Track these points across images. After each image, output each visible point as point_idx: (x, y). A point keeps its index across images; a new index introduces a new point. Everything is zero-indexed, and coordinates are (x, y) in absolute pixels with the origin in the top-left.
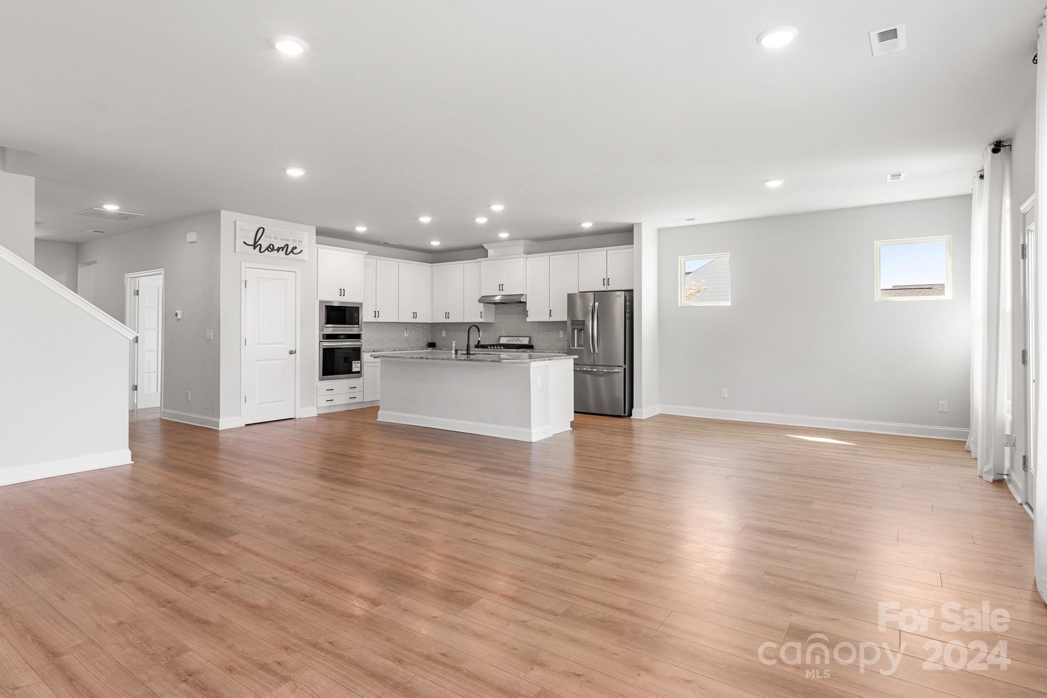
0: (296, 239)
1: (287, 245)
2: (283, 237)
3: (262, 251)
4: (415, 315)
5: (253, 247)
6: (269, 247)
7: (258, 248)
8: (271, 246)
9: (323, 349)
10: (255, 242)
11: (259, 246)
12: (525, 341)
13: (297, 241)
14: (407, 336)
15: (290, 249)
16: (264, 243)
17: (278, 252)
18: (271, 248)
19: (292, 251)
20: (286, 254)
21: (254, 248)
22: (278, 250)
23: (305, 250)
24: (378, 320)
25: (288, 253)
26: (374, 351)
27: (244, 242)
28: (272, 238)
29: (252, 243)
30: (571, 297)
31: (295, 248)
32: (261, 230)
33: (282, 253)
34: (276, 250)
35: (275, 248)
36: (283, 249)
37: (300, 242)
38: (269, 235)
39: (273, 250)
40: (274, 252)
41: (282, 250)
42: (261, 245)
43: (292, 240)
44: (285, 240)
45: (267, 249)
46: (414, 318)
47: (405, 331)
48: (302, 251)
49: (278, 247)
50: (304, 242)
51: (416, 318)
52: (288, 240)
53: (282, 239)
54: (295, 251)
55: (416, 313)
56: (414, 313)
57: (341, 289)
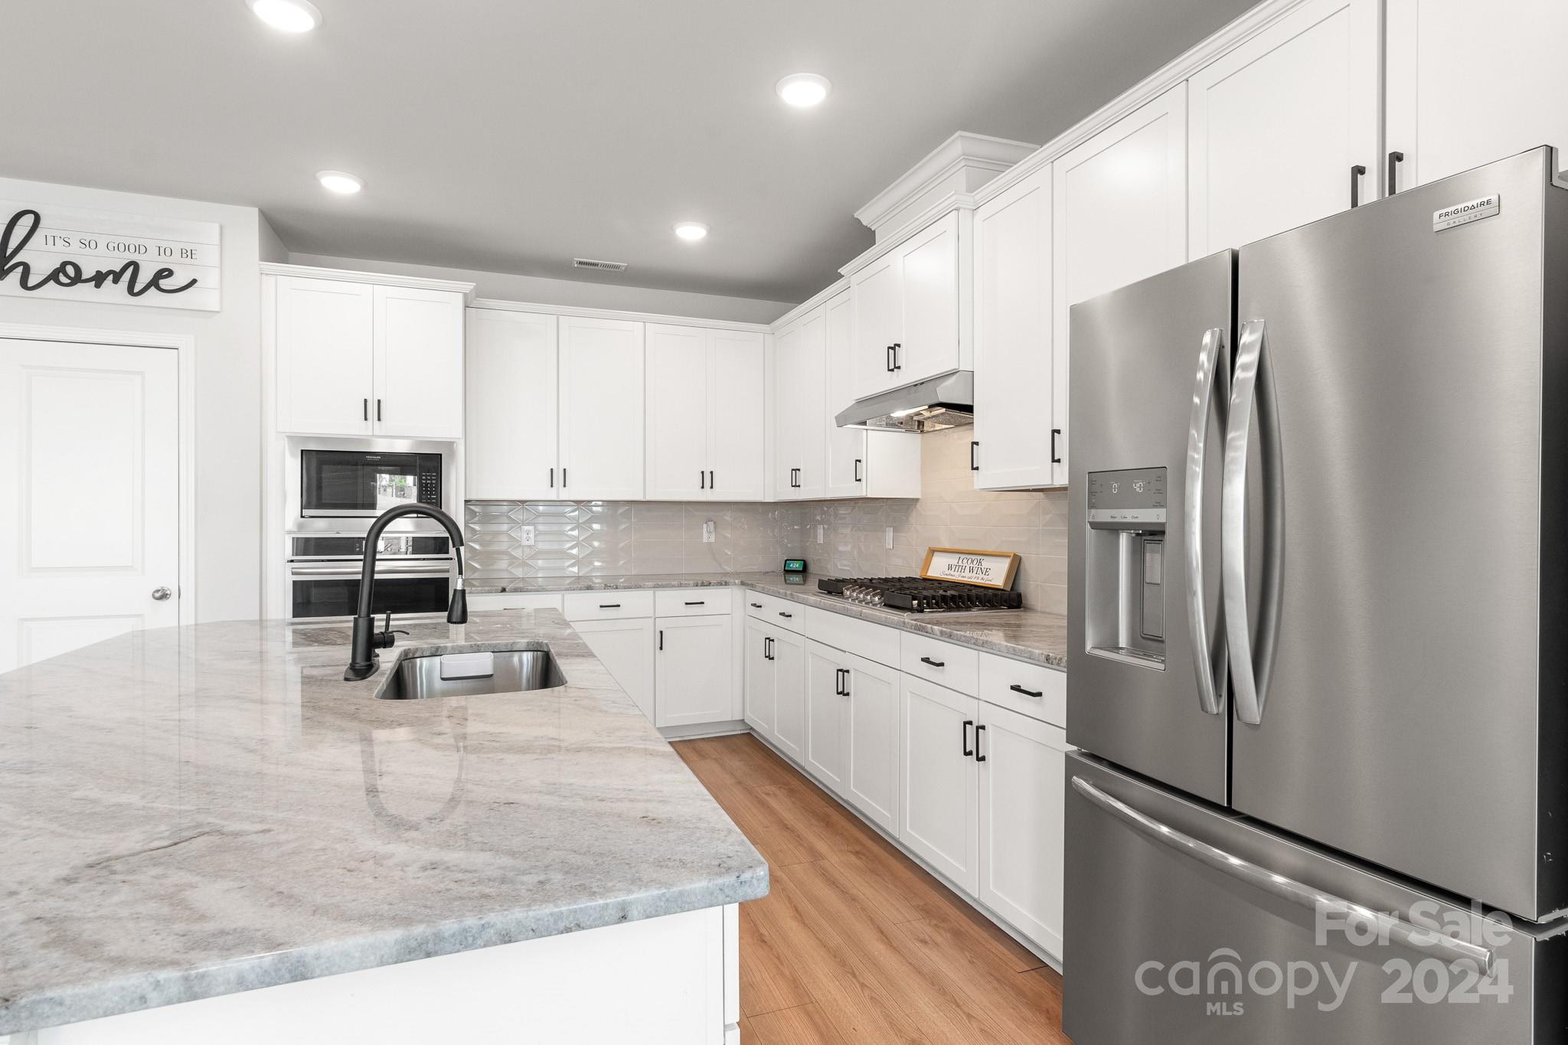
0: (172, 245)
1: (135, 266)
2: (118, 241)
3: (30, 283)
4: (707, 479)
6: (61, 269)
7: (15, 276)
8: (70, 270)
9: (295, 583)
10: (5, 258)
11: (20, 268)
12: (995, 575)
13: (177, 253)
14: (712, 539)
15: (144, 278)
16: (40, 259)
17: (98, 286)
18: (67, 275)
19: (154, 283)
20: (132, 292)
21: (4, 277)
22: (99, 279)
23: (209, 280)
24: (565, 495)
25: (136, 290)
26: (504, 590)
28: (75, 243)
30: (1079, 317)
31: (165, 273)
32: (28, 219)
33: (114, 290)
34: (88, 280)
35: (85, 276)
36: (117, 277)
37: (188, 254)
38: (63, 234)
39: (77, 280)
40: (79, 285)
41: (116, 281)
42: (25, 265)
43: (154, 251)
44: (127, 248)
45: (53, 277)
46: (703, 487)
47: (705, 525)
48: (194, 281)
49: (98, 272)
50: (209, 255)
51: (712, 487)
52: (137, 249)
53: (116, 248)
54: (164, 283)
55: (712, 473)
56: (703, 472)
57: (366, 401)
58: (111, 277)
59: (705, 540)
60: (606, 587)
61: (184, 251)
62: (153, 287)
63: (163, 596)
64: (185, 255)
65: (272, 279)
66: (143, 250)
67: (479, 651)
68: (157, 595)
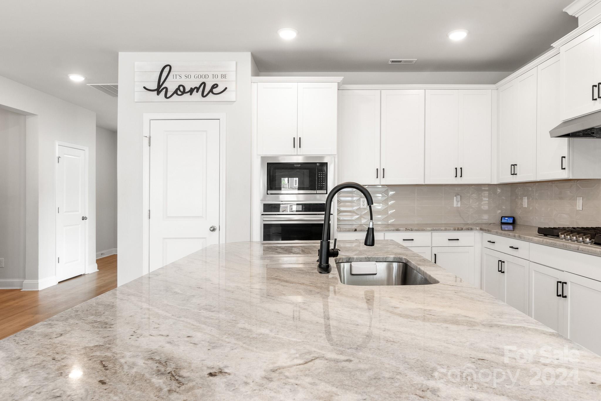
0: (218, 73)
1: (204, 83)
2: (198, 73)
3: (168, 96)
4: (459, 172)
5: (156, 92)
6: (178, 89)
7: (163, 93)
8: (181, 88)
9: (264, 225)
10: (159, 86)
11: (165, 90)
13: (220, 76)
14: (459, 205)
15: (208, 89)
16: (171, 85)
17: (191, 94)
18: (180, 91)
19: (211, 91)
20: (203, 96)
21: (158, 94)
22: (191, 91)
23: (231, 87)
24: (384, 182)
25: (204, 95)
26: (356, 230)
27: (144, 88)
28: (183, 77)
29: (156, 87)
31: (215, 86)
32: (167, 69)
33: (197, 96)
34: (187, 92)
35: (187, 91)
36: (198, 89)
37: (224, 76)
38: (179, 73)
39: (184, 92)
40: (185, 94)
41: (197, 92)
42: (166, 88)
43: (211, 76)
44: (201, 77)
45: (176, 92)
46: (456, 176)
47: (455, 198)
48: (226, 88)
49: (191, 88)
50: (231, 76)
51: (461, 176)
52: (205, 77)
53: (198, 77)
54: (215, 91)
55: (461, 168)
56: (456, 169)
57: (294, 138)
58: (196, 90)
59: (455, 205)
60: (407, 230)
61: (222, 75)
62: (211, 93)
63: (213, 229)
64: (222, 77)
65: (256, 84)
66: (207, 76)
67: (369, 261)
68: (212, 229)
